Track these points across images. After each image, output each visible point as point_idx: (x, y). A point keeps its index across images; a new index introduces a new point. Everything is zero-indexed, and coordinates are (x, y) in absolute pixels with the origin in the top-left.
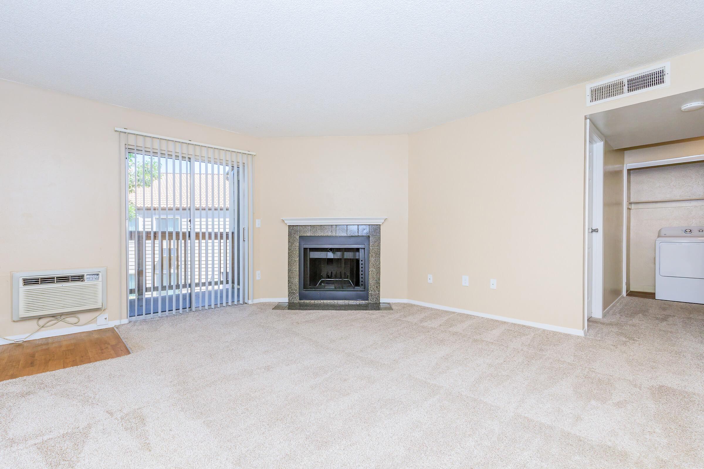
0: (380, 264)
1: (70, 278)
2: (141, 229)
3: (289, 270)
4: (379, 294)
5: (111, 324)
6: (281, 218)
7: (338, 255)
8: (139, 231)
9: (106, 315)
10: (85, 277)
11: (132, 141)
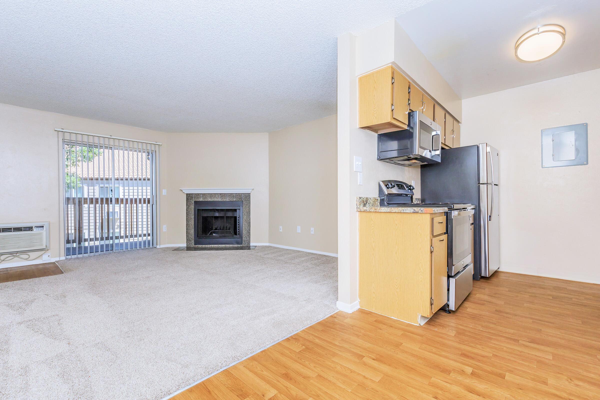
0: (250, 220)
1: (23, 229)
2: (86, 196)
3: (187, 225)
4: (250, 240)
5: (53, 260)
6: (180, 189)
7: (222, 214)
8: (85, 198)
9: (49, 253)
10: (34, 228)
11: (67, 136)
